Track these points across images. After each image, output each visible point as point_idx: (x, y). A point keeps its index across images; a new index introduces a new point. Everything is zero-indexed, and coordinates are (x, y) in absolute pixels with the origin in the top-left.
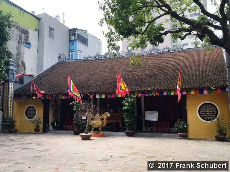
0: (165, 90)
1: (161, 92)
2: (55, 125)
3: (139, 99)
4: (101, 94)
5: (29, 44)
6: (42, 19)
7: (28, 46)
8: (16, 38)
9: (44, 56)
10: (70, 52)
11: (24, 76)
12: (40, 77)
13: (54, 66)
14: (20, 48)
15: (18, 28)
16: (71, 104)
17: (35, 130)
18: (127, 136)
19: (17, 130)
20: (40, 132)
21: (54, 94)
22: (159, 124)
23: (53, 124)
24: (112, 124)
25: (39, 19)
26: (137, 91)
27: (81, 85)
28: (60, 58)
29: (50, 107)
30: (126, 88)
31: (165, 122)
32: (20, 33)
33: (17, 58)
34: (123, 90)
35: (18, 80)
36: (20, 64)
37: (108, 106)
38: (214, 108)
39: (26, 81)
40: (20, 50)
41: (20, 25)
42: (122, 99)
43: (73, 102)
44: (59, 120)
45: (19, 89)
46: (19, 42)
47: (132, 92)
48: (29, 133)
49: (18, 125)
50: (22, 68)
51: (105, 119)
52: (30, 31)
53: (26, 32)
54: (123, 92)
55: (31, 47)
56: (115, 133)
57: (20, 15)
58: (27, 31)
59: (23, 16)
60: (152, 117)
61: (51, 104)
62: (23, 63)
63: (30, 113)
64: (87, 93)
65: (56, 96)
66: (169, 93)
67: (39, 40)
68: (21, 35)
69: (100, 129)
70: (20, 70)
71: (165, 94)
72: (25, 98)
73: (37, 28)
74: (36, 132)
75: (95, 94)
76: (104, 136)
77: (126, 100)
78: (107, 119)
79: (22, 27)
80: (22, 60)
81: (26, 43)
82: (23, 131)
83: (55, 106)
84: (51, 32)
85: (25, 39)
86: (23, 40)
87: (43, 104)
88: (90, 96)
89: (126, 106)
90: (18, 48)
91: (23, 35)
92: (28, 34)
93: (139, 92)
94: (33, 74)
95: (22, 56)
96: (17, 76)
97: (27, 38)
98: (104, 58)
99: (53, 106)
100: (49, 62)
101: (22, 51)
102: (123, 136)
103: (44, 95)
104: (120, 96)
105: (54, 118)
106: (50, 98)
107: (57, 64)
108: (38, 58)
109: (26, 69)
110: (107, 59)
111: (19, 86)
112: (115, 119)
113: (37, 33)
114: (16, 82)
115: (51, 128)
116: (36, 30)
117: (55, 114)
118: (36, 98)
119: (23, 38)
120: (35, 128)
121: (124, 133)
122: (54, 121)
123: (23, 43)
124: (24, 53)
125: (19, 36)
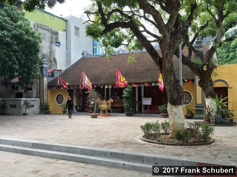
0: (153, 82)
1: (151, 83)
2: (78, 108)
3: (134, 89)
4: (108, 85)
5: (59, 43)
6: (69, 21)
7: (58, 45)
8: (48, 39)
9: (71, 52)
10: (94, 46)
11: (55, 71)
12: (67, 72)
13: (78, 61)
14: (52, 47)
15: (50, 31)
16: (86, 92)
17: (63, 112)
18: (127, 116)
19: (51, 112)
20: (66, 113)
21: (75, 86)
22: (153, 108)
23: (76, 108)
24: (118, 107)
25: (66, 21)
26: (134, 83)
27: (96, 78)
28: (83, 54)
29: (73, 95)
30: (125, 80)
31: (156, 106)
32: (52, 35)
33: (50, 55)
34: (122, 82)
35: (50, 74)
36: (52, 60)
37: (116, 94)
38: (189, 95)
39: (57, 75)
40: (52, 48)
41: (51, 28)
42: (123, 88)
43: (88, 91)
44: (81, 105)
45: (51, 81)
46: (51, 42)
47: (129, 84)
48: (59, 114)
49: (51, 108)
50: (54, 63)
51: (110, 104)
52: (59, 32)
53: (56, 34)
54: (123, 84)
55: (61, 45)
56: (119, 114)
57: (51, 19)
58: (57, 32)
59: (53, 20)
60: (147, 102)
61: (74, 93)
62: (55, 59)
63: (59, 99)
64: (98, 84)
65: (77, 87)
66: (156, 84)
67: (67, 39)
68: (52, 36)
69: (106, 111)
70: (53, 65)
71: (153, 85)
72: (55, 88)
73: (65, 29)
74: (64, 113)
75: (104, 85)
76: (109, 116)
77: (125, 89)
78: (111, 104)
79: (53, 29)
80: (54, 56)
81: (57, 42)
82: (55, 113)
83: (77, 94)
84: (77, 30)
85: (56, 40)
86: (54, 40)
87: (68, 93)
88: (100, 87)
89: (125, 94)
90: (50, 47)
91: (54, 36)
92: (58, 35)
93: (135, 83)
94: (62, 69)
95: (54, 53)
96: (49, 71)
97: (57, 38)
98: (118, 54)
99: (76, 94)
100: (75, 57)
101: (53, 50)
102: (124, 116)
103: (69, 86)
104: (122, 87)
105: (77, 103)
106: (73, 88)
107: (80, 59)
108: (67, 54)
109: (57, 64)
110: (120, 54)
111: (51, 79)
112: (120, 103)
113: (65, 33)
114: (49, 76)
115: (75, 110)
116: (64, 30)
117: (77, 100)
118: (63, 88)
119: (54, 39)
120: (63, 110)
121: (125, 114)
122: (77, 105)
123: (54, 43)
124: (55, 51)
125: (50, 37)
